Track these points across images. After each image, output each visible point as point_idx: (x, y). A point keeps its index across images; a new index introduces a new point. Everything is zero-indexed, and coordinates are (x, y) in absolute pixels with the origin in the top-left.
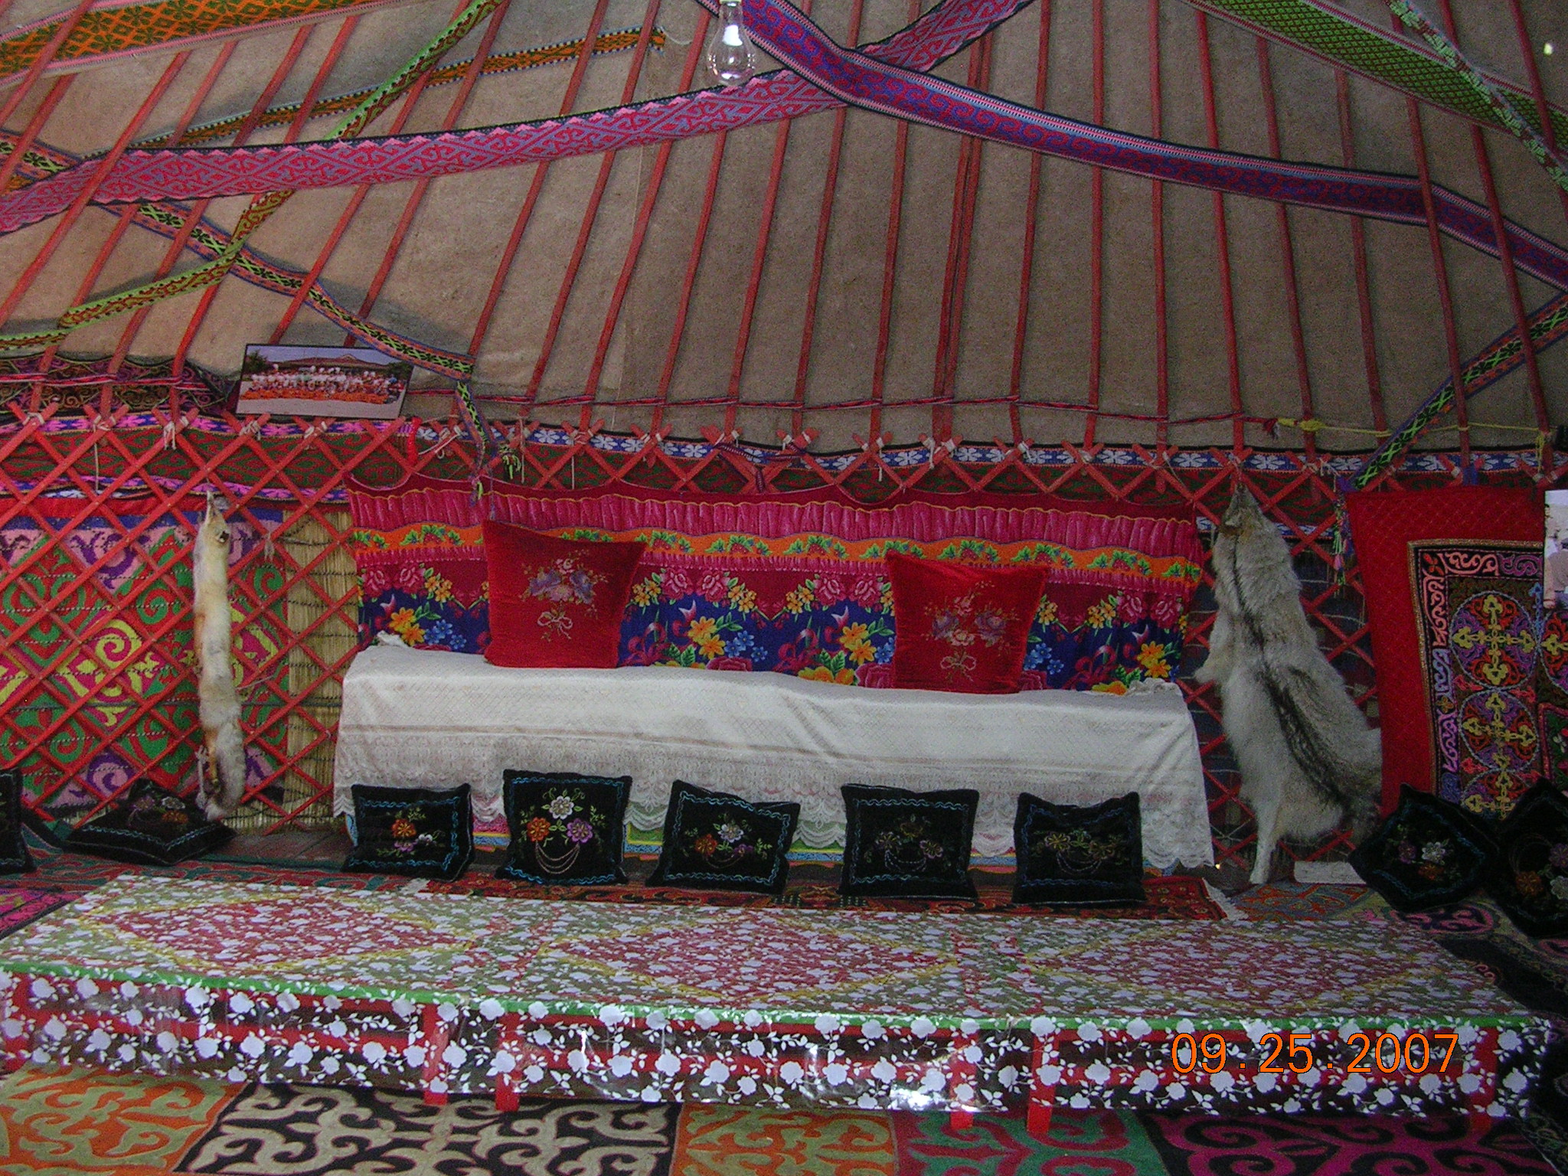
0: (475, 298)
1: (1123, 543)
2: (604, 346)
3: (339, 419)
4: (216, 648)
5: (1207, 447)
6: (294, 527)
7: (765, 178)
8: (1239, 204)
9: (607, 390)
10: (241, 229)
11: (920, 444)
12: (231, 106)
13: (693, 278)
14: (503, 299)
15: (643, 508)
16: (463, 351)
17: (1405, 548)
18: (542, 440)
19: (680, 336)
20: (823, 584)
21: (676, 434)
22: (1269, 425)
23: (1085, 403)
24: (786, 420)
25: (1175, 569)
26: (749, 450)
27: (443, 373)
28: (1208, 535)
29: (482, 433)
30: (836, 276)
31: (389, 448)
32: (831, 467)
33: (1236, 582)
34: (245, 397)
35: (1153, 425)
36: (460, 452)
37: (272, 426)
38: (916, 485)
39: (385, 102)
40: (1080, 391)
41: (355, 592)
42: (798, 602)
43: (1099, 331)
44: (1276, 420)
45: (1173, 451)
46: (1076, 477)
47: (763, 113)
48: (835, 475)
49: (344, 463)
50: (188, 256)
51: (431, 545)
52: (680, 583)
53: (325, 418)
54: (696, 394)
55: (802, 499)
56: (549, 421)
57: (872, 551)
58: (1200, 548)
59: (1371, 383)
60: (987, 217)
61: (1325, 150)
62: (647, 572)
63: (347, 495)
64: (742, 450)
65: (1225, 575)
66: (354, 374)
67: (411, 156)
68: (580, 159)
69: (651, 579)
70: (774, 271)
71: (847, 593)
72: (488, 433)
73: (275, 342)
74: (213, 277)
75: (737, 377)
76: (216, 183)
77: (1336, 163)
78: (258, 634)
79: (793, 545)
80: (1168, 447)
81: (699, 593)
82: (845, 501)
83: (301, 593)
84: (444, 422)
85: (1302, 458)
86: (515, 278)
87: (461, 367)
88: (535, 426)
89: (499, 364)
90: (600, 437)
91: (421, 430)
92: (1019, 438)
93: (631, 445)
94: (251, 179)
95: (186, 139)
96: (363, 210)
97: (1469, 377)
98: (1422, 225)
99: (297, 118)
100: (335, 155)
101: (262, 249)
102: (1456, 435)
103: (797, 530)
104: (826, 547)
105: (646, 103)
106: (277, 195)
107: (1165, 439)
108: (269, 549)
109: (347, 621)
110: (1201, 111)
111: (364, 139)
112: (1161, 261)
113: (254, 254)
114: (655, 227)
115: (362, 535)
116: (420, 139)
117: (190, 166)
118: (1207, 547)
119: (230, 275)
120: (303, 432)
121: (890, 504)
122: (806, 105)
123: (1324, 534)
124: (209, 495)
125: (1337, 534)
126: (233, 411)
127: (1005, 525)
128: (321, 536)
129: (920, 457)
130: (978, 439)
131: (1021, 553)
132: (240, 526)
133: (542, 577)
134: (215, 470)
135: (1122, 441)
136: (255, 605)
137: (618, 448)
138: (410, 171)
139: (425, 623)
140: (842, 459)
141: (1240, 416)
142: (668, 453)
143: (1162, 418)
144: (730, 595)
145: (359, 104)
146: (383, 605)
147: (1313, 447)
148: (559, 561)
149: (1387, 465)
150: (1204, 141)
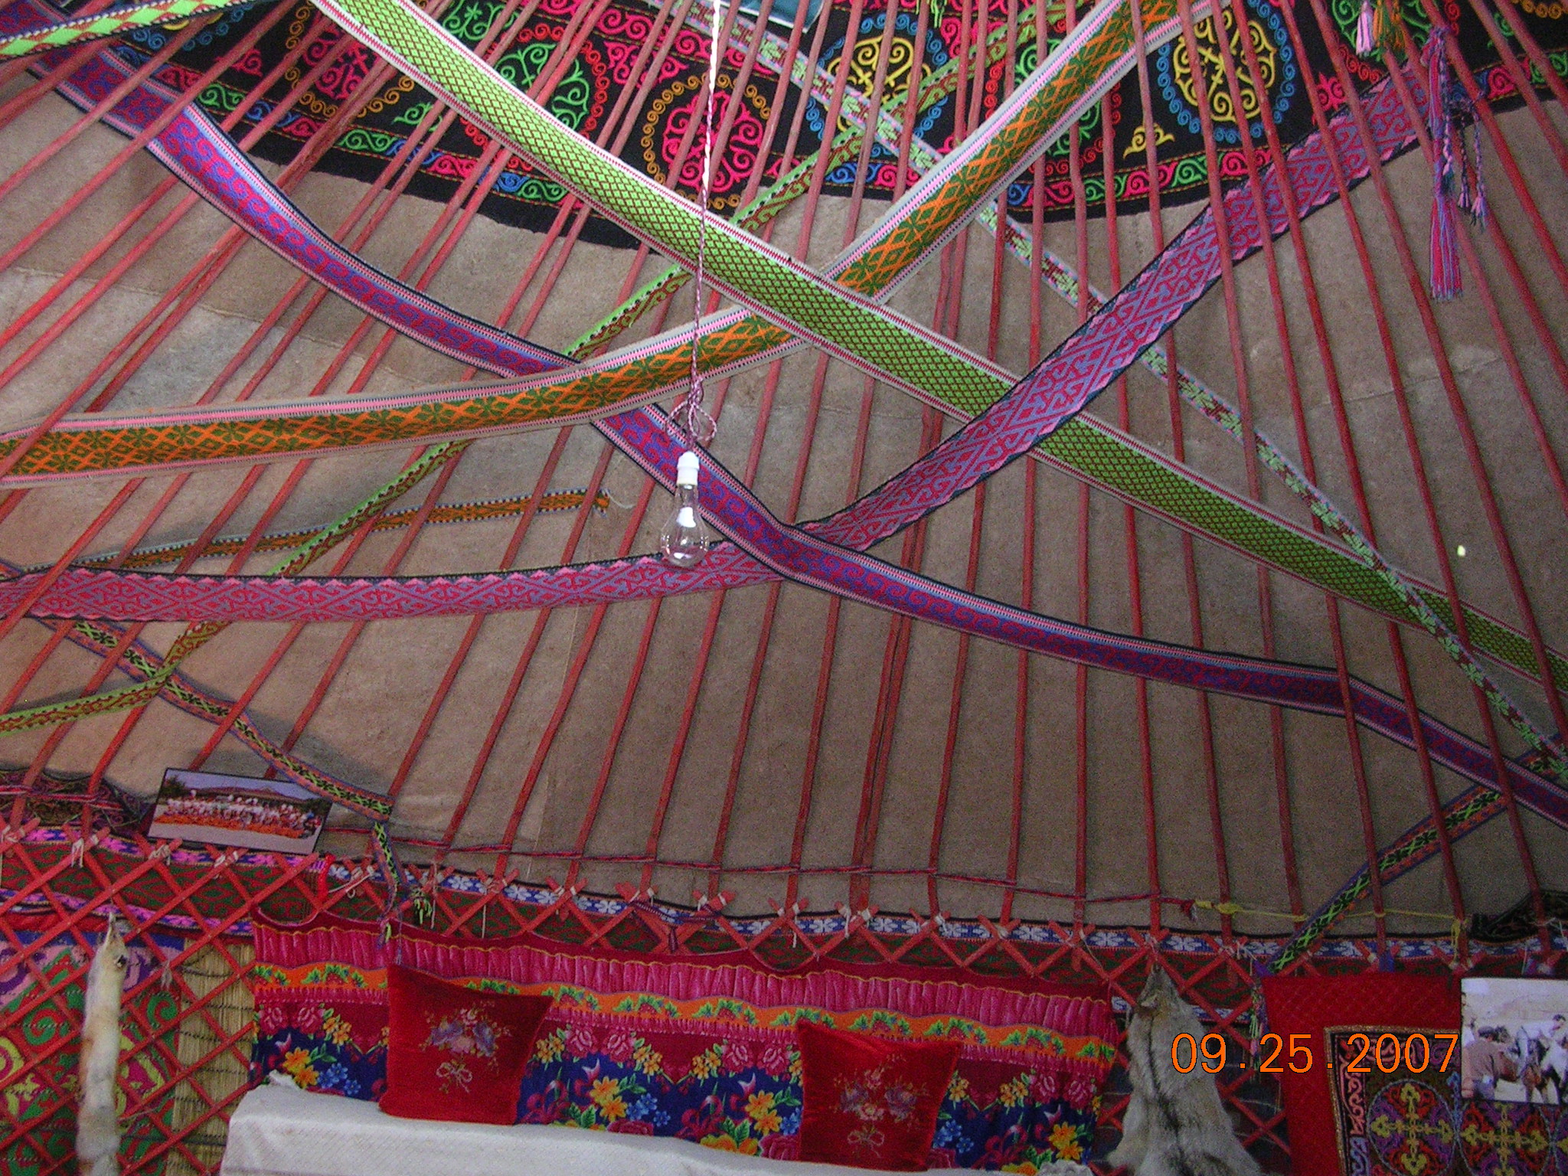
0: (400, 739)
1: (1037, 1021)
2: (526, 796)
3: (251, 850)
4: (101, 1075)
5: (1123, 927)
6: (194, 957)
7: (699, 643)
8: (1162, 691)
9: (524, 840)
10: (174, 653)
11: (836, 912)
12: (177, 533)
13: (620, 735)
14: (428, 742)
15: (553, 961)
16: (383, 791)
17: (1322, 1034)
18: (455, 887)
19: (602, 792)
20: (731, 1050)
21: (591, 889)
22: (1186, 907)
23: (1004, 878)
24: (703, 882)
25: (1088, 1049)
26: (663, 909)
27: (360, 812)
28: (1124, 1016)
29: (395, 875)
30: (761, 742)
31: (299, 883)
32: (745, 931)
33: (1152, 1064)
34: (158, 820)
35: (1071, 903)
36: (371, 892)
37: (183, 852)
38: (829, 953)
39: (330, 543)
40: (999, 867)
41: (250, 1028)
42: (705, 1066)
43: (1019, 808)
44: (1193, 901)
45: (1090, 929)
46: (992, 951)
47: (702, 582)
48: (747, 940)
49: (252, 895)
50: (118, 676)
51: (334, 986)
52: (585, 1040)
53: (238, 848)
54: (613, 849)
55: (714, 962)
56: (463, 867)
57: (783, 1018)
58: (1114, 1028)
59: (1288, 869)
60: (913, 692)
61: (1246, 641)
62: (552, 1027)
63: (252, 928)
64: (657, 909)
65: (1140, 1057)
66: (271, 806)
67: (352, 597)
68: (516, 614)
69: (555, 1035)
70: (700, 734)
71: (755, 1060)
72: (401, 875)
73: (195, 768)
74: (140, 698)
75: (657, 834)
76: (154, 607)
77: (1257, 654)
78: (145, 1062)
79: (703, 1008)
80: (1085, 925)
81: (604, 1052)
82: (758, 966)
83: (194, 1025)
84: (357, 862)
85: (1218, 940)
86: (442, 722)
87: (380, 807)
88: (449, 871)
89: (418, 807)
90: (514, 887)
91: (333, 867)
92: (936, 910)
93: (545, 898)
94: (190, 606)
95: (130, 561)
96: (297, 645)
97: (1385, 864)
98: (1339, 716)
99: (242, 550)
100: (277, 592)
101: (193, 675)
102: (1373, 922)
103: (708, 993)
104: (735, 1012)
105: (588, 564)
106: (213, 623)
107: (1083, 917)
108: (167, 978)
109: (239, 1057)
110: (1127, 598)
111: (306, 578)
112: (1084, 741)
113: (184, 680)
114: (585, 682)
115: (264, 970)
116: (362, 583)
117: (131, 589)
118: (1122, 1027)
119: (158, 700)
120: (214, 861)
121: (803, 971)
122: (744, 576)
123: (1240, 1018)
124: (112, 916)
125: (1254, 1018)
126: (145, 833)
127: (919, 998)
128: (222, 968)
129: (835, 925)
130: (896, 910)
131: (934, 1026)
132: (140, 951)
133: (445, 1026)
134: (120, 892)
135: (1037, 917)
136: (145, 1033)
137: (532, 899)
138: (349, 612)
139: (319, 1066)
140: (756, 924)
141: (1157, 897)
142: (582, 907)
143: (1080, 896)
144: (635, 1056)
145: (304, 543)
146: (278, 1043)
147: (1230, 930)
148: (463, 1011)
149: (1303, 950)
150: (1130, 629)
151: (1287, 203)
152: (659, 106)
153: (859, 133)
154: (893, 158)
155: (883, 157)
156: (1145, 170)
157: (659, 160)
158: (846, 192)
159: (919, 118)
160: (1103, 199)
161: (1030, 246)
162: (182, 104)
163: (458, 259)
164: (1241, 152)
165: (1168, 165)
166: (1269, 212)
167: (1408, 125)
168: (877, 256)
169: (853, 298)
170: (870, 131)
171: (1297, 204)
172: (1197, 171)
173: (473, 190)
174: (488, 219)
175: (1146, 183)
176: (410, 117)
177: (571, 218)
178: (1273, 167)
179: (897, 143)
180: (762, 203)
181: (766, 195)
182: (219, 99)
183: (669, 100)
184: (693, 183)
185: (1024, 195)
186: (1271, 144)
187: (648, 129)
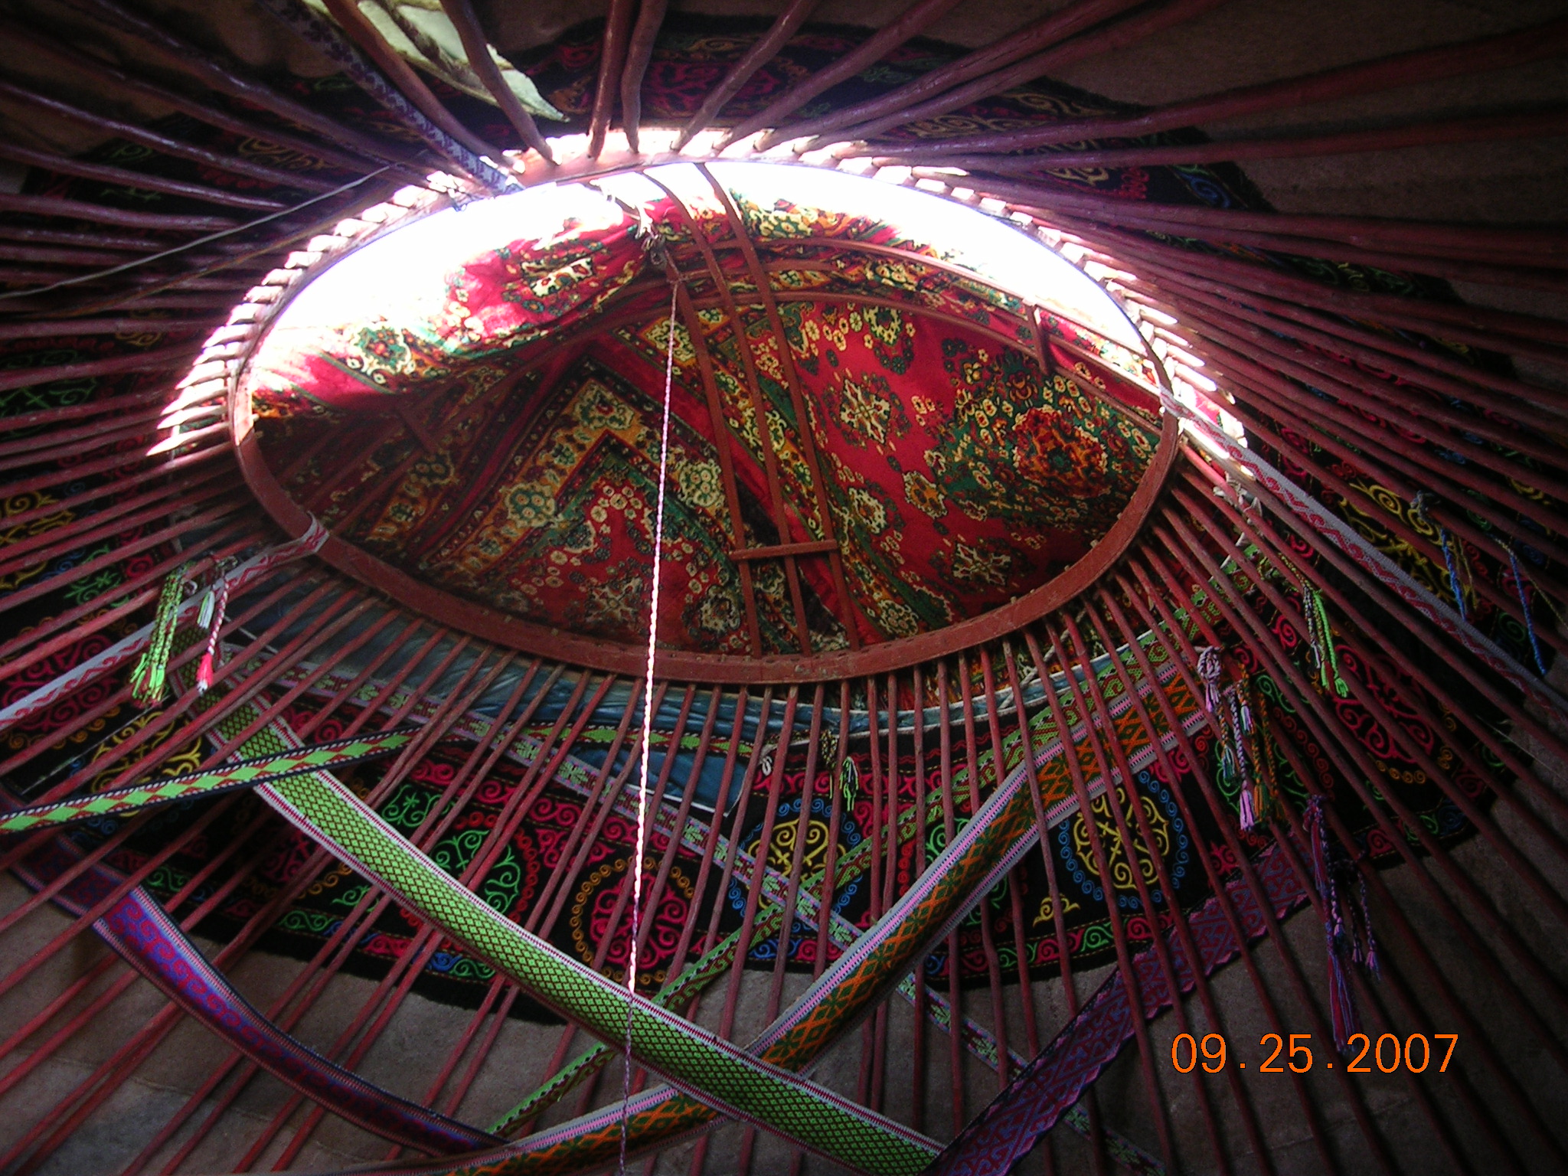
151: (1192, 965)
152: (587, 889)
153: (779, 910)
154: (812, 933)
155: (803, 932)
156: (1054, 938)
157: (587, 939)
158: (768, 966)
159: (837, 894)
160: (1015, 966)
161: (948, 1013)
162: (129, 885)
163: (390, 1036)
164: (1144, 917)
165: (1076, 932)
166: (1175, 974)
167: (1299, 885)
168: (799, 1033)
169: (778, 1074)
170: (791, 907)
171: (1201, 964)
172: (1104, 937)
173: (407, 969)
174: (420, 997)
175: (1056, 950)
176: (347, 899)
177: (502, 995)
178: (1175, 930)
179: (816, 919)
180: (687, 979)
181: (691, 971)
182: (165, 881)
183: (596, 881)
184: (619, 960)
185: (940, 964)
186: (1171, 909)
187: (577, 910)
